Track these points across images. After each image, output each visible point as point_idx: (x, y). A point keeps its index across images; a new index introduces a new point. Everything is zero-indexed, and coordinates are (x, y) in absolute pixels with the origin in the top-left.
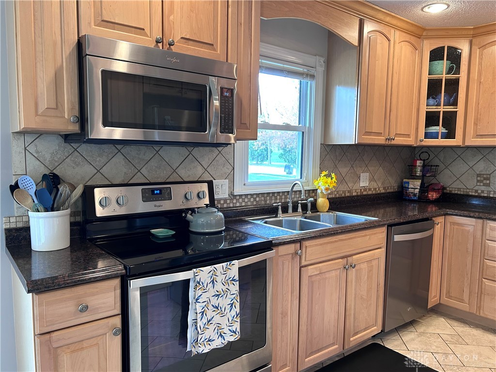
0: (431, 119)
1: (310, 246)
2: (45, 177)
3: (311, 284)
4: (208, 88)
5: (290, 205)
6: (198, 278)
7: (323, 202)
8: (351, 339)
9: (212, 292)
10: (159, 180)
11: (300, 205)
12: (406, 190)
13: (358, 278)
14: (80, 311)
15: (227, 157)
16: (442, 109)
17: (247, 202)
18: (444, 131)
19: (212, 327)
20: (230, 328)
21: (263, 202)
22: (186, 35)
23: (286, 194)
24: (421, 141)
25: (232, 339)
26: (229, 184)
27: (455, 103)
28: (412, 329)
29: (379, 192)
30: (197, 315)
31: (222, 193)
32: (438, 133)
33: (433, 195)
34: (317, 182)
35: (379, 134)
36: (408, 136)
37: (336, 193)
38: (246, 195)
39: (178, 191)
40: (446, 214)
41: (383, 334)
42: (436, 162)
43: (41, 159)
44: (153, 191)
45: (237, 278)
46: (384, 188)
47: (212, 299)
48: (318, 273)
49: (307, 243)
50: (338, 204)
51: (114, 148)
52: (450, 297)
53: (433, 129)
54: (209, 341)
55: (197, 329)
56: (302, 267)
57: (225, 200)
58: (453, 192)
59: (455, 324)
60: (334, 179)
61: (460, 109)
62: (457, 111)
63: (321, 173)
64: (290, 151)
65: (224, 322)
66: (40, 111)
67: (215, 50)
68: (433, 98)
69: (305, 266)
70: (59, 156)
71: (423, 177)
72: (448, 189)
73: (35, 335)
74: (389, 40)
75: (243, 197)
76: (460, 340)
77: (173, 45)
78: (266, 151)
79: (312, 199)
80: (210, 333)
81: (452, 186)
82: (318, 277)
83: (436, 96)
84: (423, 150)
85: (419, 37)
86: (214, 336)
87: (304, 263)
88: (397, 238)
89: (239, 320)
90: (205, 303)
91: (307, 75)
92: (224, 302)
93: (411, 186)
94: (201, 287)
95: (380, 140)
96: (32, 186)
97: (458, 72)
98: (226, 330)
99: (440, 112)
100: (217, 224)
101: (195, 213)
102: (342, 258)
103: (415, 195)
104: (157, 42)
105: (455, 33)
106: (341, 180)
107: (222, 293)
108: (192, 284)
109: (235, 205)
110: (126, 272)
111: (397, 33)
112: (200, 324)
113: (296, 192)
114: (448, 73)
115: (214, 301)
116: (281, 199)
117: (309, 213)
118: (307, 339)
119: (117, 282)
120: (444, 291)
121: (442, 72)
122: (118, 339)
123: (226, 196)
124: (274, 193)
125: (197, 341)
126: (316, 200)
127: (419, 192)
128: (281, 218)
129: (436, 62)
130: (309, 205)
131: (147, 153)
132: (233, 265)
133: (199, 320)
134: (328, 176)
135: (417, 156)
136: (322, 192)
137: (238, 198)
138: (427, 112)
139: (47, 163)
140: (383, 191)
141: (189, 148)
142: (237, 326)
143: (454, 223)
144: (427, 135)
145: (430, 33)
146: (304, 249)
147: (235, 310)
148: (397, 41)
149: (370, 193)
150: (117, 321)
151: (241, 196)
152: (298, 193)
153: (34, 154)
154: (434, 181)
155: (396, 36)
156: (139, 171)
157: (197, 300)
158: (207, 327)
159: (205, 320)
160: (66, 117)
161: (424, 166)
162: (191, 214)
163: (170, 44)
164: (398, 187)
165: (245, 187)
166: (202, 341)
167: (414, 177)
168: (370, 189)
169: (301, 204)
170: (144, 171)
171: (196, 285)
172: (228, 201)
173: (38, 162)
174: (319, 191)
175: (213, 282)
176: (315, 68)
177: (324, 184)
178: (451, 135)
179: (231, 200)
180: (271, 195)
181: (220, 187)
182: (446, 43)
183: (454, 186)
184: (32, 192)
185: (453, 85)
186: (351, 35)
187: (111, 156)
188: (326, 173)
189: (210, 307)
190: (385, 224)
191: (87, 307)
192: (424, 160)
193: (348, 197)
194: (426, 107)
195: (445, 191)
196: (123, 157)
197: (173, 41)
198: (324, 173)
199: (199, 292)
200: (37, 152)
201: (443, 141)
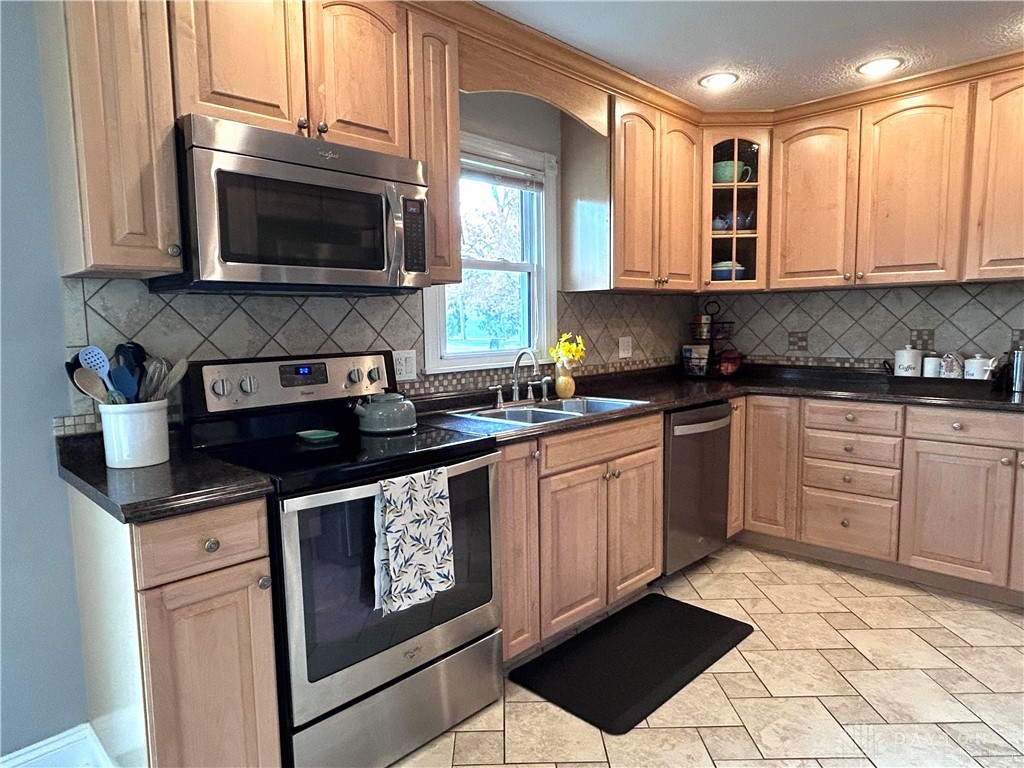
0: (721, 251)
1: (553, 445)
2: (120, 349)
3: (556, 503)
4: (384, 200)
5: (516, 388)
6: (387, 495)
7: (565, 382)
8: (619, 588)
9: (410, 516)
10: (306, 353)
11: (530, 388)
12: (688, 362)
13: (624, 495)
14: (208, 550)
15: (412, 312)
16: (735, 234)
17: (447, 387)
18: (739, 268)
19: (411, 570)
20: (439, 571)
21: (472, 386)
22: (345, 116)
23: (507, 372)
24: (707, 284)
25: (443, 588)
26: (417, 356)
27: (753, 226)
28: (706, 570)
29: (648, 366)
30: (388, 553)
31: (406, 373)
32: (731, 271)
33: (728, 368)
34: (554, 351)
35: (646, 274)
36: (687, 276)
37: (583, 368)
38: (445, 375)
39: (337, 369)
40: (747, 394)
41: (664, 579)
42: (730, 317)
43: (112, 320)
44: (297, 370)
45: (446, 493)
46: (655, 361)
47: (409, 526)
48: (566, 486)
49: (546, 441)
50: (587, 385)
51: (231, 300)
52: (757, 518)
53: (724, 266)
54: (408, 591)
55: (388, 574)
56: (542, 478)
57: (412, 384)
58: (756, 362)
59: (768, 557)
60: (581, 346)
61: (761, 234)
62: (755, 238)
63: (560, 336)
64: (496, 316)
65: (430, 562)
66: (119, 238)
67: (390, 140)
68: (721, 218)
69: (546, 477)
70: (140, 315)
71: (711, 341)
72: (749, 357)
73: (136, 591)
74: (653, 129)
75: (441, 378)
76: (774, 579)
77: (325, 132)
78: (456, 317)
79: (549, 378)
80: (409, 579)
81: (754, 353)
82: (566, 493)
83: (725, 215)
84: (712, 299)
85: (696, 124)
86: (416, 584)
87: (544, 472)
88: (679, 430)
89: (452, 559)
90: (400, 533)
91: (532, 182)
92: (429, 531)
93: (695, 355)
94: (392, 508)
95: (646, 283)
96: (103, 363)
97: (755, 178)
98: (433, 575)
99: (732, 239)
100: (405, 419)
101: (368, 403)
102: (601, 462)
103: (701, 369)
104: (301, 126)
105: (748, 119)
106: (591, 348)
107: (425, 517)
108: (378, 505)
109: (427, 391)
110: (276, 488)
111: (665, 118)
112: (393, 565)
113: (523, 368)
114: (741, 179)
115: (414, 530)
116: (500, 380)
117: (545, 400)
118: (553, 590)
119: (260, 505)
120: (750, 511)
121: (733, 177)
122: (266, 595)
123: (414, 377)
124: (488, 371)
125: (390, 592)
126: (554, 380)
127: (707, 363)
128: (502, 410)
129: (723, 164)
130: (545, 387)
131: (283, 308)
132: (440, 473)
133: (391, 559)
134: (572, 341)
135: (702, 309)
136: (563, 367)
137: (432, 379)
138: (714, 240)
139: (122, 326)
140: (653, 365)
141: (351, 300)
142: (449, 568)
143: (759, 407)
144: (716, 276)
145: (712, 119)
146: (543, 451)
147: (446, 542)
148: (666, 130)
149: (634, 368)
150: (264, 567)
151: (436, 376)
152: (526, 369)
153: (100, 312)
154: (729, 347)
155: (662, 122)
156: (272, 338)
157: (387, 528)
158: (404, 569)
159: (400, 560)
160: (160, 247)
161: (713, 323)
162: (361, 405)
163: (322, 131)
164: (676, 358)
165: (442, 361)
166: (397, 591)
167: (699, 342)
168: (634, 363)
169: (533, 386)
170: (279, 337)
171: (385, 506)
172: (417, 385)
173: (107, 326)
174: (559, 365)
175: (411, 501)
176: (544, 171)
177: (566, 353)
178: (749, 273)
179: (422, 383)
180: (484, 374)
181: (403, 362)
182: (736, 135)
183: (756, 353)
184: (104, 373)
185: (749, 198)
186: (597, 120)
187: (226, 313)
188: (570, 335)
189: (408, 539)
190: (661, 410)
191: (217, 544)
192: (712, 315)
193: (602, 374)
194: (711, 232)
195: (745, 361)
196: (245, 316)
197: (326, 126)
198: (565, 336)
199: (390, 517)
200: (106, 309)
201: (739, 284)
